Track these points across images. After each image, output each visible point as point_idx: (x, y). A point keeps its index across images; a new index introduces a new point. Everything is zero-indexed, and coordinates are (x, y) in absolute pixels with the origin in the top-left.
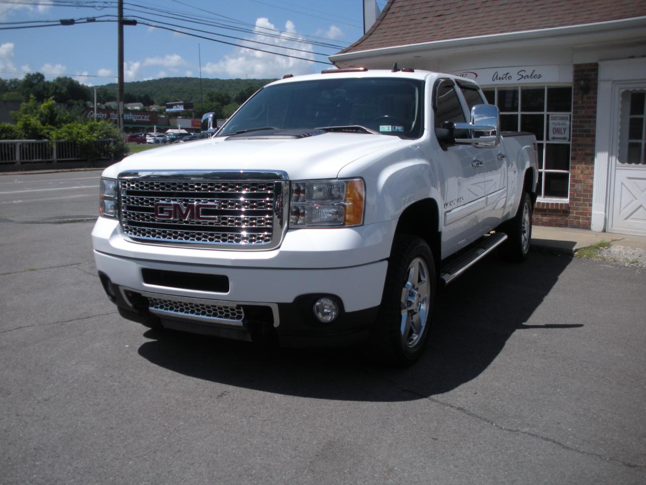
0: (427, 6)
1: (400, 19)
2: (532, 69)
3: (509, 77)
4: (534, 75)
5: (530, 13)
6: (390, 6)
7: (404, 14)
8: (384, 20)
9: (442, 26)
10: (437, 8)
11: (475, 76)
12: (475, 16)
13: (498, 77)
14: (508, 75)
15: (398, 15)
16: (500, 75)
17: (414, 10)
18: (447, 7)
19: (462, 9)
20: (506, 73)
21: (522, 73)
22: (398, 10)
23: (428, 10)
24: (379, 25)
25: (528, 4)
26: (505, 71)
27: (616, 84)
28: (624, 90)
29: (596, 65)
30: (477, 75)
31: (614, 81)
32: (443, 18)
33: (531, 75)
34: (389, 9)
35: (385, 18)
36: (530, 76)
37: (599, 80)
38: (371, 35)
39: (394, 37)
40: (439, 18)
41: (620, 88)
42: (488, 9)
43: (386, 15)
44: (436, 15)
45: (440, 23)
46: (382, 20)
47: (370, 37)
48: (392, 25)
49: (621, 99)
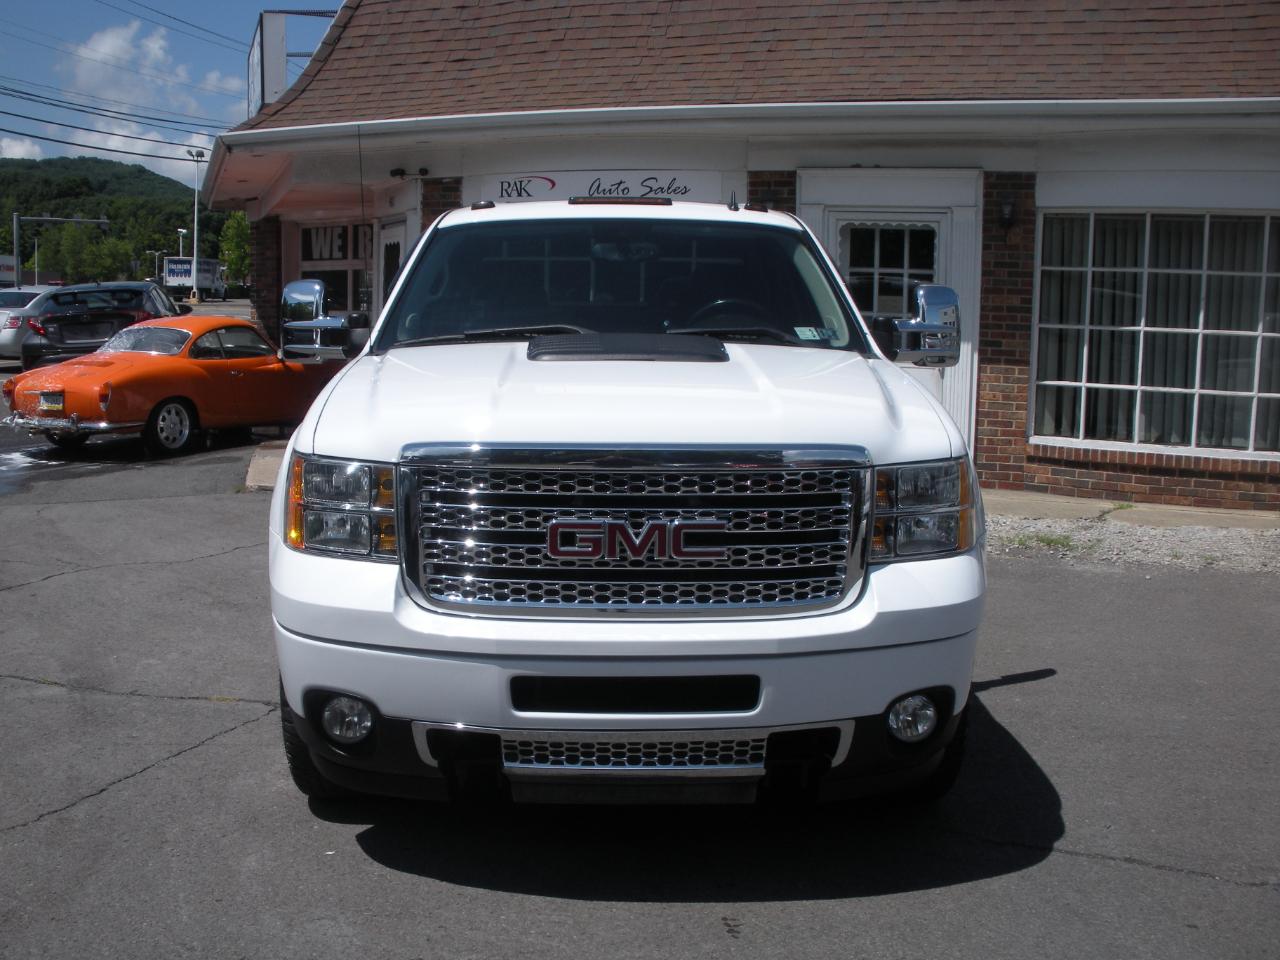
0: (427, 39)
1: (367, 62)
2: (670, 176)
3: (623, 191)
4: (673, 188)
5: (659, 69)
6: (341, 33)
7: (375, 51)
8: (330, 62)
9: (471, 82)
10: (452, 45)
11: (550, 185)
12: (542, 67)
13: (601, 189)
14: (622, 187)
15: (360, 52)
16: (605, 185)
17: (396, 44)
18: (474, 44)
19: (509, 51)
20: (618, 181)
21: (650, 183)
22: (359, 42)
23: (432, 47)
24: (320, 71)
25: (652, 53)
26: (616, 177)
27: (830, 211)
28: (844, 223)
29: (792, 175)
30: (553, 184)
31: (826, 206)
32: (468, 65)
33: (669, 188)
34: (339, 39)
35: (332, 57)
36: (666, 188)
37: (798, 202)
38: (303, 91)
39: (362, 99)
40: (458, 66)
41: (838, 220)
42: (565, 56)
43: (333, 50)
44: (452, 58)
45: (464, 75)
46: (326, 60)
47: (303, 96)
48: (351, 73)
49: (839, 239)
